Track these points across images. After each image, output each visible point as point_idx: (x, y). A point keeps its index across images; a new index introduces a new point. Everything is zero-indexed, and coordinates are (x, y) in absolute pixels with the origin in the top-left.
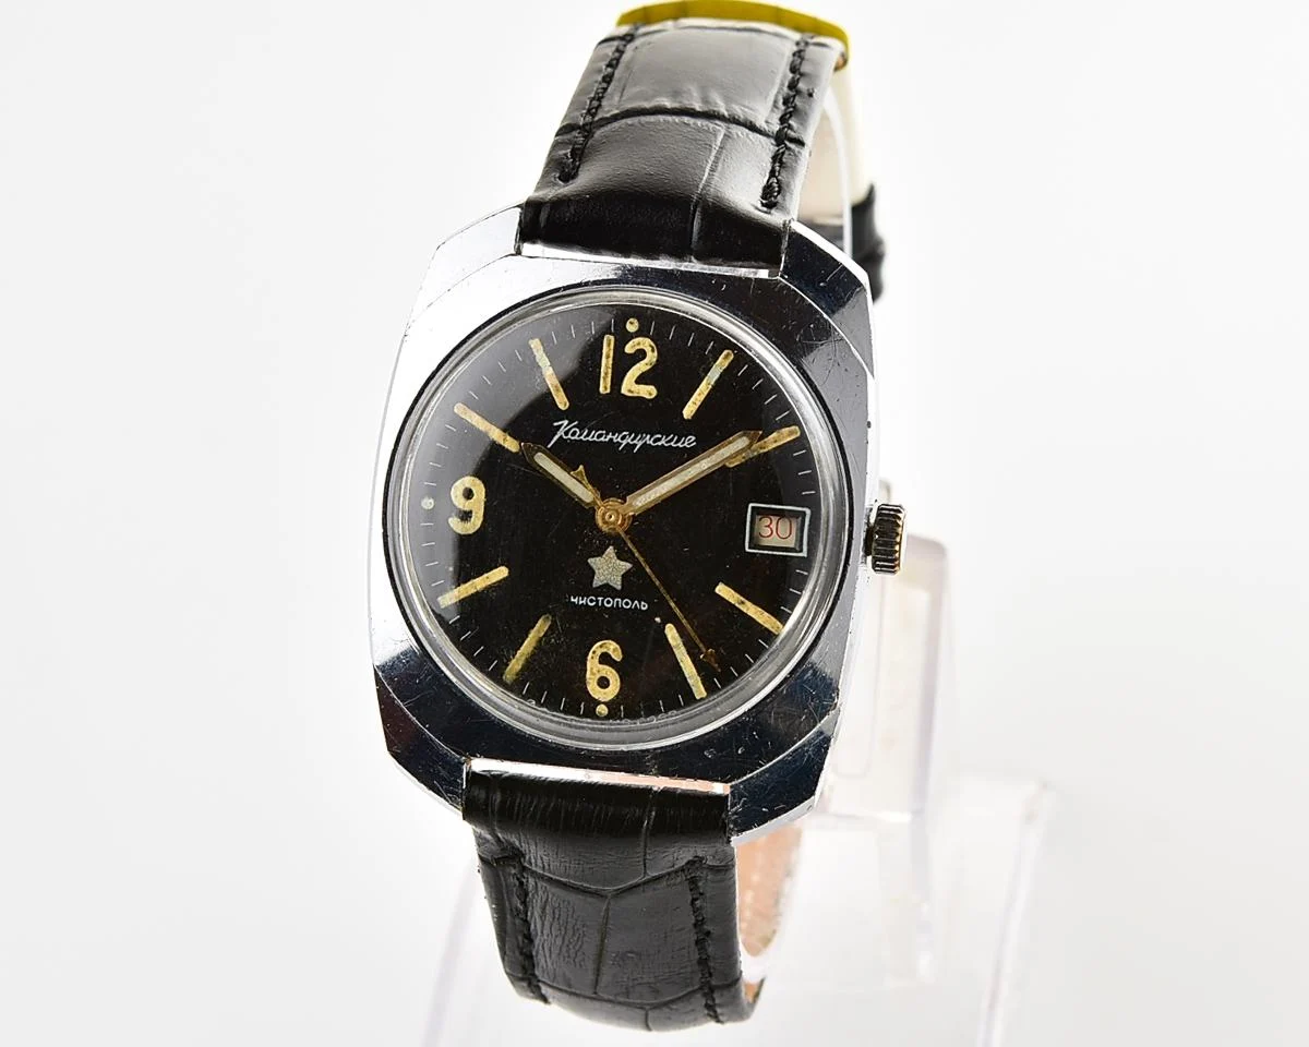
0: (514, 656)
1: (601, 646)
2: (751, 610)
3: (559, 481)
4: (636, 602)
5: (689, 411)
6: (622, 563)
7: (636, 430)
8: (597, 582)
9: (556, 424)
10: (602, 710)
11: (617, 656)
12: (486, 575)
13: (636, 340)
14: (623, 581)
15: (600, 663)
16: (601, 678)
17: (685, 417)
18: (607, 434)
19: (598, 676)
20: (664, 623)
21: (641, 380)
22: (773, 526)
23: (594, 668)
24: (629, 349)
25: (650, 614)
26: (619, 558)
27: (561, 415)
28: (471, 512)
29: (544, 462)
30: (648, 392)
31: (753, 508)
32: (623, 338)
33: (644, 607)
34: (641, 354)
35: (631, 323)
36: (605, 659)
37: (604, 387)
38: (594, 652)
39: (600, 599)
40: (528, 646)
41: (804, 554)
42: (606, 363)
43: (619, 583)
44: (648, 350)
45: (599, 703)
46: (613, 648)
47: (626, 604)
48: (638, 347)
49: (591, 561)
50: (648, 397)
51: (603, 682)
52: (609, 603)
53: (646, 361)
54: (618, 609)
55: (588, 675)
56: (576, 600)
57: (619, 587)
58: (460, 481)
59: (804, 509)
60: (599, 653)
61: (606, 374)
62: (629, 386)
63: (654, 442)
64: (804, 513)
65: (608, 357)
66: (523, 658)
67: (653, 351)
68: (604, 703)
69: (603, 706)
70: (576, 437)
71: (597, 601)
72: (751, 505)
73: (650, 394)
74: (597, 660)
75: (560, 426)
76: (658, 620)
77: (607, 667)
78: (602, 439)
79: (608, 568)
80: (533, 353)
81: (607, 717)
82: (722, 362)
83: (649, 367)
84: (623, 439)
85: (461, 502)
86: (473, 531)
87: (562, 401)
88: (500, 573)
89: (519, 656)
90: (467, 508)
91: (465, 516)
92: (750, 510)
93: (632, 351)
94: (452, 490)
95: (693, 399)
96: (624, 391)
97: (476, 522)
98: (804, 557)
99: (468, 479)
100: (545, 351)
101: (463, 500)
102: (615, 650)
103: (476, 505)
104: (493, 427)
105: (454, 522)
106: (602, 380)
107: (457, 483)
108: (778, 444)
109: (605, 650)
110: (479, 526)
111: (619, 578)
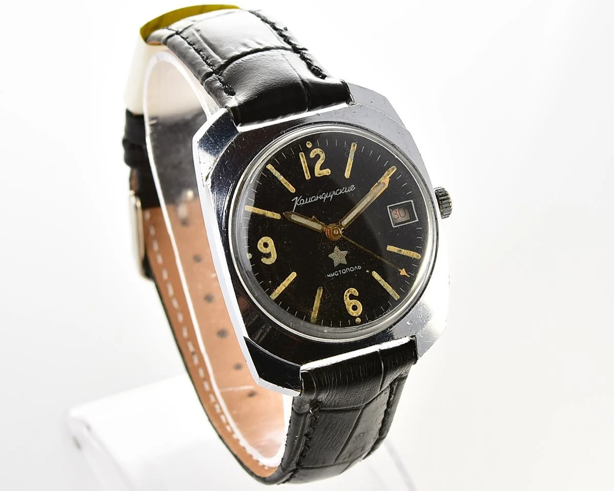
0: (312, 310)
1: (348, 292)
2: (405, 252)
3: (305, 225)
4: (356, 267)
5: (347, 174)
6: (343, 252)
7: (328, 191)
8: (336, 264)
10: (358, 320)
11: (357, 294)
12: (287, 279)
13: (314, 151)
14: (346, 260)
15: (350, 299)
16: (353, 306)
17: (346, 177)
19: (351, 306)
20: (371, 272)
21: (321, 169)
22: (398, 213)
23: (349, 303)
25: (363, 270)
26: (341, 250)
27: (294, 195)
28: (270, 253)
29: (297, 218)
31: (389, 207)
32: (307, 152)
33: (360, 268)
34: (318, 157)
35: (308, 144)
36: (352, 297)
37: (308, 176)
38: (346, 296)
39: (340, 271)
40: (317, 304)
41: (417, 220)
42: (305, 165)
43: (345, 261)
44: (320, 153)
45: (355, 317)
47: (351, 269)
48: (315, 154)
49: (330, 256)
51: (355, 308)
53: (321, 158)
54: (349, 273)
55: (347, 307)
56: (330, 276)
57: (346, 263)
58: (260, 240)
59: (410, 201)
60: (348, 295)
61: (306, 170)
62: (318, 172)
64: (411, 202)
65: (304, 162)
66: (317, 310)
67: (323, 153)
68: (358, 317)
69: (358, 318)
71: (339, 272)
73: (328, 173)
74: (348, 299)
76: (368, 271)
77: (354, 300)
79: (338, 256)
80: (270, 172)
81: (361, 323)
82: (353, 148)
83: (323, 161)
85: (264, 250)
86: (274, 261)
87: (292, 189)
88: (293, 275)
89: (314, 309)
90: (268, 252)
91: (268, 256)
92: (388, 209)
93: (313, 156)
94: (258, 246)
95: (347, 168)
96: (317, 175)
97: (274, 256)
98: (417, 222)
99: (263, 238)
100: (276, 169)
101: (265, 249)
102: (355, 291)
103: (272, 249)
104: (266, 211)
105: (264, 260)
106: (305, 173)
107: (259, 242)
108: (390, 176)
109: (350, 293)
110: (276, 258)
111: (345, 259)
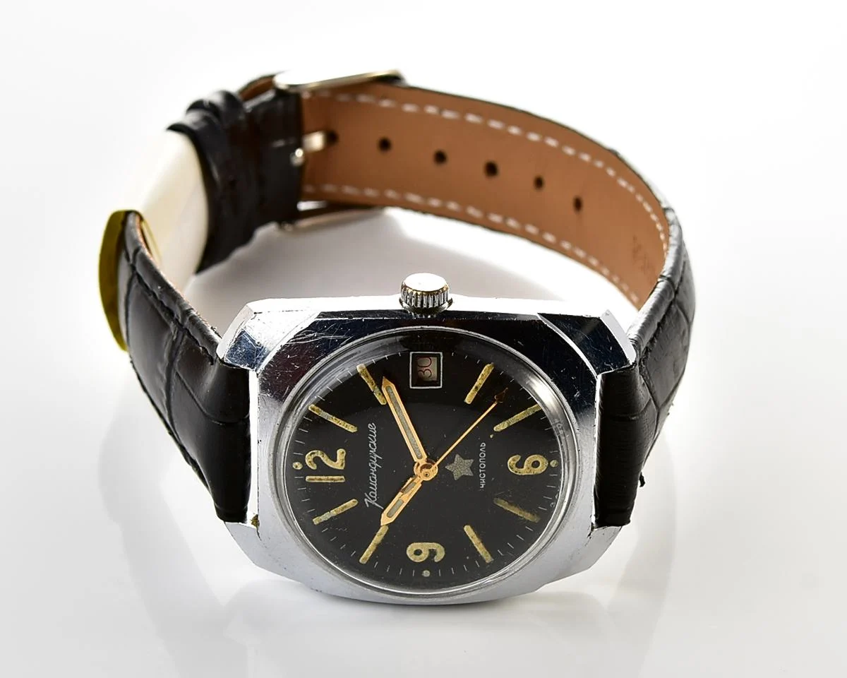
0: (521, 517)
1: (512, 468)
2: (480, 383)
4: (481, 450)
5: (352, 429)
6: (456, 460)
7: (367, 458)
9: (368, 506)
10: (554, 464)
11: (517, 458)
12: (471, 538)
13: (308, 463)
16: (532, 466)
17: (355, 430)
18: (371, 475)
19: (532, 468)
20: (493, 432)
22: (424, 369)
23: (527, 471)
24: (314, 467)
25: (488, 441)
26: (453, 462)
27: (361, 503)
28: (430, 550)
30: (341, 454)
32: (306, 470)
33: (483, 445)
34: (317, 460)
35: (297, 467)
36: (520, 465)
37: (340, 479)
38: (516, 471)
39: (480, 471)
40: (515, 511)
42: (324, 479)
44: (313, 456)
45: (549, 466)
46: (511, 461)
47: (483, 455)
48: (312, 463)
49: (456, 478)
50: (345, 454)
51: (536, 464)
52: (483, 465)
53: (321, 456)
54: (487, 460)
55: (532, 474)
56: (483, 485)
57: (472, 461)
58: (410, 557)
59: (411, 355)
60: (516, 469)
61: (332, 479)
62: (339, 464)
63: (374, 447)
64: (413, 354)
65: (321, 479)
66: (523, 512)
67: (314, 453)
68: (549, 463)
69: (551, 463)
70: (375, 493)
71: (482, 472)
72: (411, 387)
73: (343, 453)
74: (521, 470)
75: (368, 503)
76: (491, 436)
77: (526, 463)
78: (375, 478)
79: (461, 468)
80: (323, 522)
81: (559, 461)
82: (317, 411)
83: (325, 455)
84: (374, 466)
85: (424, 556)
86: (442, 548)
87: (351, 503)
88: (468, 530)
90: (428, 553)
91: (433, 553)
92: (414, 388)
93: (315, 465)
94: (416, 561)
95: (344, 427)
96: (342, 468)
97: (435, 546)
98: (443, 353)
99: (408, 554)
100: (320, 516)
101: (422, 555)
102: (514, 460)
103: (425, 547)
104: (373, 541)
105: (437, 559)
106: (335, 481)
107: (412, 559)
108: (368, 374)
109: (514, 466)
110: (438, 545)
111: (466, 461)
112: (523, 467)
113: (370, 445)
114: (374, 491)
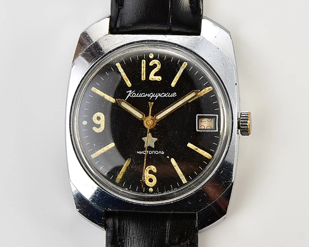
0: (119, 173)
1: (149, 168)
2: (200, 151)
3: (130, 111)
4: (160, 151)
5: (173, 84)
6: (154, 138)
7: (155, 92)
8: (146, 146)
9: (127, 92)
10: (151, 190)
11: (155, 171)
12: (107, 146)
13: (153, 61)
14: (155, 145)
17: (172, 86)
18: (145, 94)
19: (149, 178)
20: (170, 158)
21: (155, 75)
23: (147, 175)
24: (151, 64)
25: (165, 155)
26: (153, 137)
27: (129, 89)
28: (100, 125)
29: (125, 105)
30: (159, 78)
31: (198, 116)
32: (148, 60)
33: (163, 153)
34: (155, 66)
35: (151, 55)
36: (151, 172)
37: (143, 78)
38: (147, 170)
39: (147, 151)
40: (124, 169)
41: (217, 131)
42: (143, 70)
43: (154, 145)
44: (157, 64)
45: (149, 187)
48: (154, 63)
49: (143, 139)
50: (159, 80)
51: (151, 180)
52: (151, 153)
53: (157, 68)
54: (154, 155)
55: (145, 178)
56: (139, 153)
57: (154, 147)
58: (96, 114)
60: (148, 170)
61: (144, 73)
62: (152, 77)
63: (162, 96)
64: (216, 116)
65: (144, 67)
66: (122, 174)
67: (159, 64)
69: (151, 188)
70: (135, 96)
72: (197, 115)
73: (159, 79)
74: (148, 173)
75: (129, 92)
76: (168, 157)
77: (151, 175)
78: (144, 96)
79: (149, 141)
80: (117, 68)
81: (153, 193)
82: (184, 66)
83: (158, 70)
86: (101, 131)
87: (129, 84)
88: (112, 145)
89: (120, 173)
90: (99, 124)
91: (98, 126)
92: (197, 117)
93: (152, 65)
94: (93, 117)
95: (174, 80)
96: (150, 79)
97: (102, 128)
98: (217, 132)
99: (98, 113)
100: (122, 67)
101: (97, 121)
102: (154, 169)
103: (102, 122)
104: (106, 95)
105: (95, 129)
106: (142, 75)
107: (95, 115)
108: (205, 93)
109: (150, 169)
110: (103, 129)
111: (153, 144)
112: (149, 173)
113: (164, 93)
114: (136, 95)
